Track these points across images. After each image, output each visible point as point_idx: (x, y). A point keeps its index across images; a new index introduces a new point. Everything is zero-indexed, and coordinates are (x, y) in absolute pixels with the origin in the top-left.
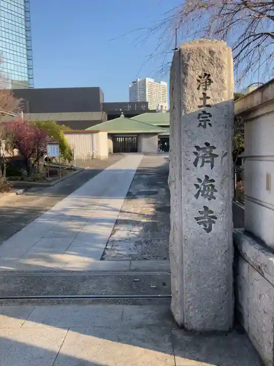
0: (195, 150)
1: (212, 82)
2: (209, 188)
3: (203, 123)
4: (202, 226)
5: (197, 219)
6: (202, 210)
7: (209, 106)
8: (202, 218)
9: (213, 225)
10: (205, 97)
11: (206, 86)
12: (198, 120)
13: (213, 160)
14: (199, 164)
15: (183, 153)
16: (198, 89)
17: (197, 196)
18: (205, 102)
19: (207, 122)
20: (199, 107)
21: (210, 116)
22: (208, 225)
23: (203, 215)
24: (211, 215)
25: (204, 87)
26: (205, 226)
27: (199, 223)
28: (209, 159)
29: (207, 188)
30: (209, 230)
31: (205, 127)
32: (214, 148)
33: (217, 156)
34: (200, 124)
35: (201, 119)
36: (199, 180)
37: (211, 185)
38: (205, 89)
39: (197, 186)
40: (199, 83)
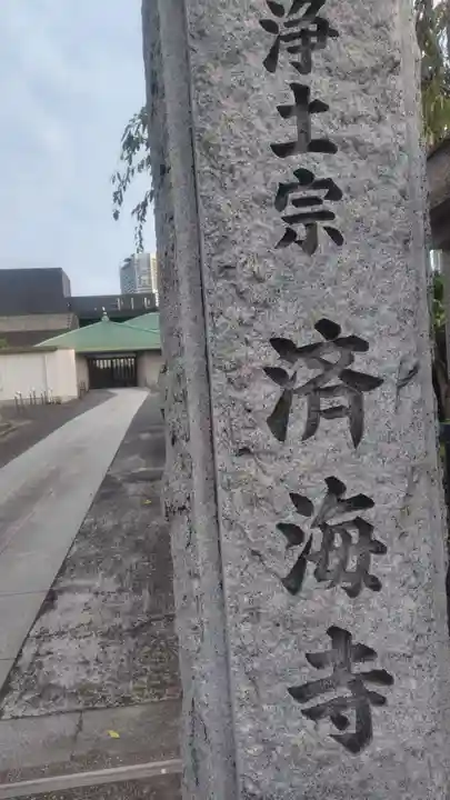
0: (273, 358)
1: (335, 34)
2: (347, 538)
3: (300, 230)
4: (327, 726)
5: (300, 693)
6: (324, 645)
7: (324, 146)
8: (323, 686)
9: (376, 711)
10: (305, 102)
11: (307, 49)
12: (277, 216)
13: (358, 401)
14: (296, 427)
15: (218, 379)
16: (271, 62)
17: (294, 582)
18: (305, 129)
19: (321, 224)
20: (282, 150)
21: (335, 194)
22: (351, 714)
23: (327, 672)
24: (366, 667)
25: (297, 58)
26: (341, 722)
27: (313, 714)
28: (343, 400)
29: (338, 541)
30: (357, 743)
31: (310, 246)
32: (362, 345)
33: (373, 383)
34: (290, 236)
35: (290, 210)
36: (302, 503)
37: (358, 523)
38: (304, 67)
39: (293, 533)
40: (273, 37)
